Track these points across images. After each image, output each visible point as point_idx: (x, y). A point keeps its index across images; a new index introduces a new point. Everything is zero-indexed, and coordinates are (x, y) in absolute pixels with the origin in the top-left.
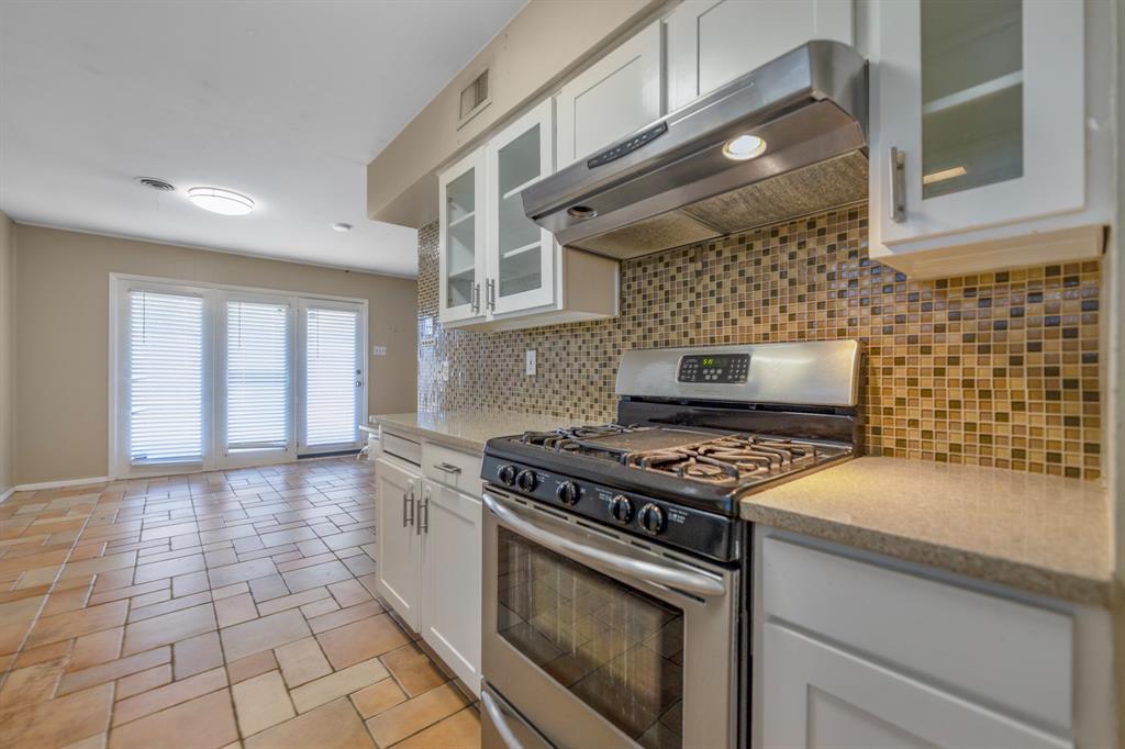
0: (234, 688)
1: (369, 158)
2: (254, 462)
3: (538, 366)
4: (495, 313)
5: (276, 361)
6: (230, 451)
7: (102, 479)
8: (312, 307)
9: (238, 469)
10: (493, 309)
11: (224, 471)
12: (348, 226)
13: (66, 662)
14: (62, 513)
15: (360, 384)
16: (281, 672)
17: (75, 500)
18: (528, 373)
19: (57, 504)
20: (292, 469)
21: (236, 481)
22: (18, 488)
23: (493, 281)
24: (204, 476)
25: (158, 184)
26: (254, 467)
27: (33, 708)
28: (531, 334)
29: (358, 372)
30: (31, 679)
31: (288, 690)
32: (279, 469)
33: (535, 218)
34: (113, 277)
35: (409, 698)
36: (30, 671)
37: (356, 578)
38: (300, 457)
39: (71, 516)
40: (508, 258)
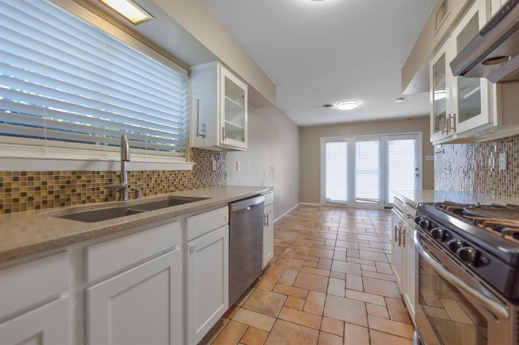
0: (331, 278)
1: (400, 67)
2: (367, 206)
3: (508, 163)
4: (456, 133)
5: (375, 165)
6: (357, 201)
7: (319, 204)
8: (390, 140)
9: (360, 209)
10: (455, 131)
11: (354, 208)
12: (402, 99)
13: (297, 251)
14: (308, 212)
15: (417, 175)
16: (346, 282)
17: (311, 209)
18: (500, 168)
19: (308, 209)
20: (381, 212)
21: (358, 213)
22: (302, 203)
23: (455, 115)
24: (347, 209)
25: (328, 106)
26: (366, 209)
27: (288, 258)
28: (502, 142)
29: (416, 169)
30: (290, 251)
31: (345, 288)
32: (375, 211)
33: (462, 74)
34: (321, 138)
35: (390, 319)
36: (290, 249)
37: (389, 264)
38: (385, 208)
39: (309, 214)
40: (466, 99)
